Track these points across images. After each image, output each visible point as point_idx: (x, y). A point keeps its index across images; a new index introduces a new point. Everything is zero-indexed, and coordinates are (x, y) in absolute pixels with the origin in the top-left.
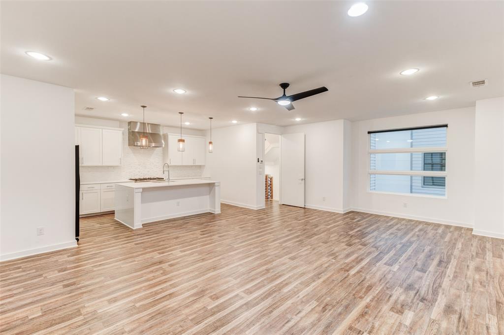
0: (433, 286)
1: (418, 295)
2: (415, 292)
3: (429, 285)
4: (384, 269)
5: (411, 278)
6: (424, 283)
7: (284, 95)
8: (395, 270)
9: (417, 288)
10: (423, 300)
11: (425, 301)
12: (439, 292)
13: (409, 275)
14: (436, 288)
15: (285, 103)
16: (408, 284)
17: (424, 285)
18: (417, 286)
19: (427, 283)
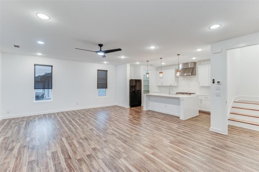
0: (21, 155)
1: (28, 147)
2: (30, 147)
3: (23, 155)
4: (53, 148)
5: (35, 152)
6: (27, 154)
7: (101, 50)
8: (48, 152)
9: (29, 150)
10: (25, 146)
11: (24, 146)
12: (17, 154)
13: (38, 154)
14: (19, 155)
15: (102, 54)
16: (35, 148)
17: (26, 153)
18: (30, 150)
19: (25, 155)
